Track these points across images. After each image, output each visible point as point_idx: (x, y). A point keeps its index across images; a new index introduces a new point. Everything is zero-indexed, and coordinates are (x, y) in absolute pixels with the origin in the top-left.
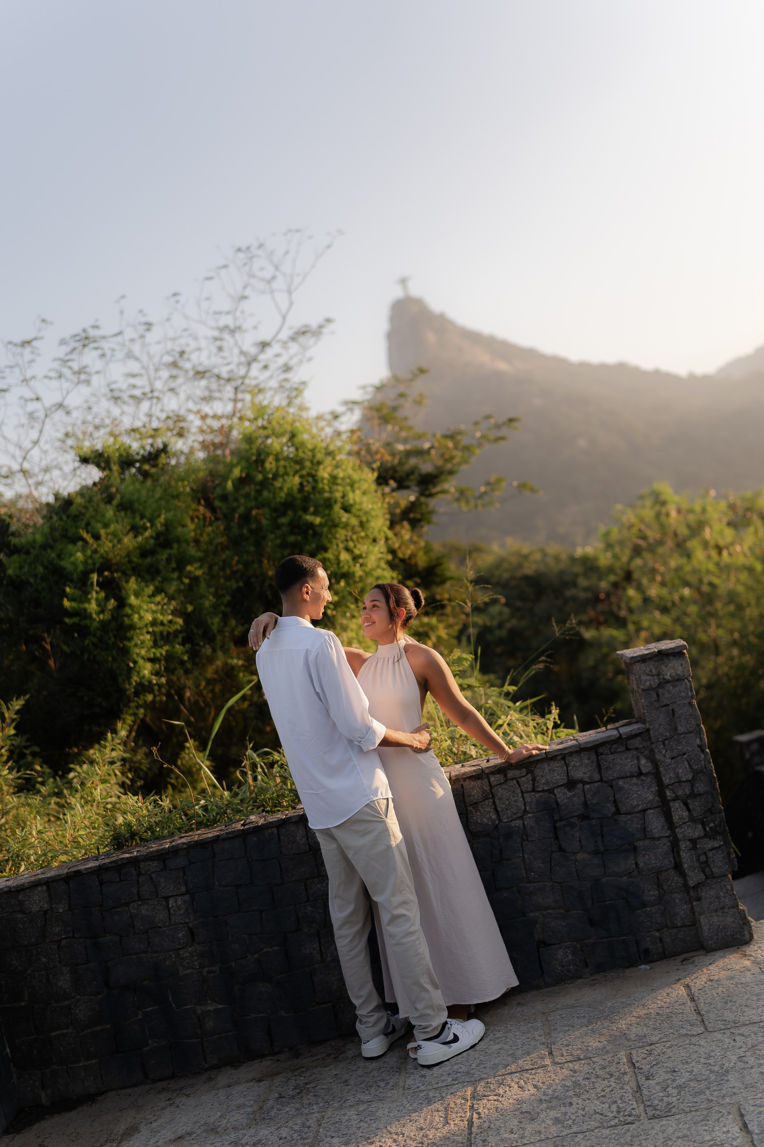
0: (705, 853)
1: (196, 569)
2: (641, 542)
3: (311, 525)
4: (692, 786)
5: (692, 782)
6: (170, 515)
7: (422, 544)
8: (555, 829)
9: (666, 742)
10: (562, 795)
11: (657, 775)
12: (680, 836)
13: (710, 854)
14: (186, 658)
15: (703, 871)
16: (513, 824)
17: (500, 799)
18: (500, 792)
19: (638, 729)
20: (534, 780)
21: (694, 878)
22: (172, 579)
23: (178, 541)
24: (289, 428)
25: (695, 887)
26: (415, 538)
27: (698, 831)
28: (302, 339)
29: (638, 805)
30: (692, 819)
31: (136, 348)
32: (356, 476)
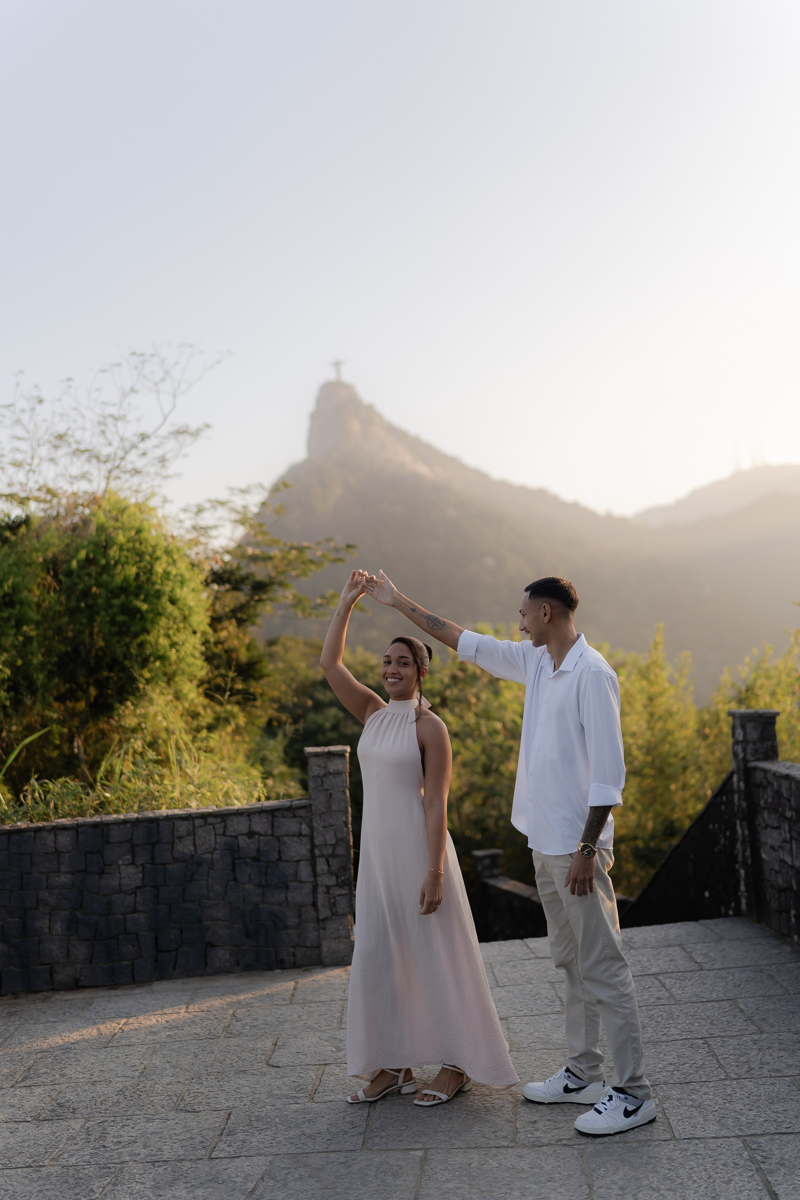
0: (334, 897)
1: (32, 630)
2: (460, 674)
3: (138, 610)
4: (334, 849)
5: (334, 846)
6: (18, 580)
7: (247, 641)
8: (234, 864)
9: (322, 815)
10: (243, 841)
11: (312, 838)
12: (319, 883)
13: (338, 898)
14: (8, 703)
15: (331, 910)
16: (205, 856)
17: (199, 837)
18: (200, 832)
19: (304, 803)
20: (225, 827)
21: (324, 913)
22: (9, 635)
23: (21, 603)
24: (137, 524)
25: (323, 920)
26: (241, 635)
27: (332, 881)
28: (181, 438)
29: (295, 857)
30: (330, 872)
31: (25, 418)
32: (187, 575)
